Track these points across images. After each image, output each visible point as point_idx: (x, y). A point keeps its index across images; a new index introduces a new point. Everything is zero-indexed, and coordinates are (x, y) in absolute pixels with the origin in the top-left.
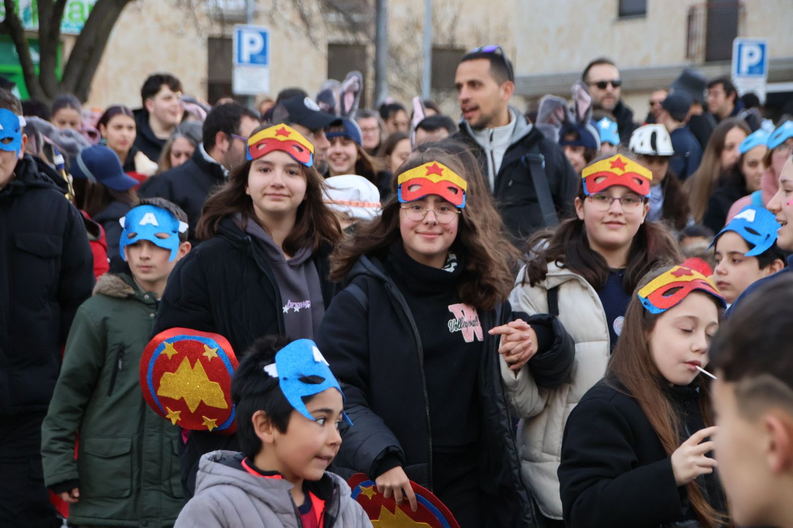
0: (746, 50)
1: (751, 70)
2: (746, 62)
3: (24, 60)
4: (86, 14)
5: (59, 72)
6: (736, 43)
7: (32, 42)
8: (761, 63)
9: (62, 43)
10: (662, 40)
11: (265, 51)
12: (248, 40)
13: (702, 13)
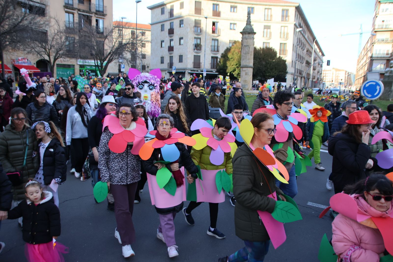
2: (174, 69)
3: (99, 68)
4: (106, 63)
6: (173, 67)
7: (100, 66)
9: (103, 67)
10: (165, 66)
11: (124, 67)
12: (122, 66)
13: (169, 63)
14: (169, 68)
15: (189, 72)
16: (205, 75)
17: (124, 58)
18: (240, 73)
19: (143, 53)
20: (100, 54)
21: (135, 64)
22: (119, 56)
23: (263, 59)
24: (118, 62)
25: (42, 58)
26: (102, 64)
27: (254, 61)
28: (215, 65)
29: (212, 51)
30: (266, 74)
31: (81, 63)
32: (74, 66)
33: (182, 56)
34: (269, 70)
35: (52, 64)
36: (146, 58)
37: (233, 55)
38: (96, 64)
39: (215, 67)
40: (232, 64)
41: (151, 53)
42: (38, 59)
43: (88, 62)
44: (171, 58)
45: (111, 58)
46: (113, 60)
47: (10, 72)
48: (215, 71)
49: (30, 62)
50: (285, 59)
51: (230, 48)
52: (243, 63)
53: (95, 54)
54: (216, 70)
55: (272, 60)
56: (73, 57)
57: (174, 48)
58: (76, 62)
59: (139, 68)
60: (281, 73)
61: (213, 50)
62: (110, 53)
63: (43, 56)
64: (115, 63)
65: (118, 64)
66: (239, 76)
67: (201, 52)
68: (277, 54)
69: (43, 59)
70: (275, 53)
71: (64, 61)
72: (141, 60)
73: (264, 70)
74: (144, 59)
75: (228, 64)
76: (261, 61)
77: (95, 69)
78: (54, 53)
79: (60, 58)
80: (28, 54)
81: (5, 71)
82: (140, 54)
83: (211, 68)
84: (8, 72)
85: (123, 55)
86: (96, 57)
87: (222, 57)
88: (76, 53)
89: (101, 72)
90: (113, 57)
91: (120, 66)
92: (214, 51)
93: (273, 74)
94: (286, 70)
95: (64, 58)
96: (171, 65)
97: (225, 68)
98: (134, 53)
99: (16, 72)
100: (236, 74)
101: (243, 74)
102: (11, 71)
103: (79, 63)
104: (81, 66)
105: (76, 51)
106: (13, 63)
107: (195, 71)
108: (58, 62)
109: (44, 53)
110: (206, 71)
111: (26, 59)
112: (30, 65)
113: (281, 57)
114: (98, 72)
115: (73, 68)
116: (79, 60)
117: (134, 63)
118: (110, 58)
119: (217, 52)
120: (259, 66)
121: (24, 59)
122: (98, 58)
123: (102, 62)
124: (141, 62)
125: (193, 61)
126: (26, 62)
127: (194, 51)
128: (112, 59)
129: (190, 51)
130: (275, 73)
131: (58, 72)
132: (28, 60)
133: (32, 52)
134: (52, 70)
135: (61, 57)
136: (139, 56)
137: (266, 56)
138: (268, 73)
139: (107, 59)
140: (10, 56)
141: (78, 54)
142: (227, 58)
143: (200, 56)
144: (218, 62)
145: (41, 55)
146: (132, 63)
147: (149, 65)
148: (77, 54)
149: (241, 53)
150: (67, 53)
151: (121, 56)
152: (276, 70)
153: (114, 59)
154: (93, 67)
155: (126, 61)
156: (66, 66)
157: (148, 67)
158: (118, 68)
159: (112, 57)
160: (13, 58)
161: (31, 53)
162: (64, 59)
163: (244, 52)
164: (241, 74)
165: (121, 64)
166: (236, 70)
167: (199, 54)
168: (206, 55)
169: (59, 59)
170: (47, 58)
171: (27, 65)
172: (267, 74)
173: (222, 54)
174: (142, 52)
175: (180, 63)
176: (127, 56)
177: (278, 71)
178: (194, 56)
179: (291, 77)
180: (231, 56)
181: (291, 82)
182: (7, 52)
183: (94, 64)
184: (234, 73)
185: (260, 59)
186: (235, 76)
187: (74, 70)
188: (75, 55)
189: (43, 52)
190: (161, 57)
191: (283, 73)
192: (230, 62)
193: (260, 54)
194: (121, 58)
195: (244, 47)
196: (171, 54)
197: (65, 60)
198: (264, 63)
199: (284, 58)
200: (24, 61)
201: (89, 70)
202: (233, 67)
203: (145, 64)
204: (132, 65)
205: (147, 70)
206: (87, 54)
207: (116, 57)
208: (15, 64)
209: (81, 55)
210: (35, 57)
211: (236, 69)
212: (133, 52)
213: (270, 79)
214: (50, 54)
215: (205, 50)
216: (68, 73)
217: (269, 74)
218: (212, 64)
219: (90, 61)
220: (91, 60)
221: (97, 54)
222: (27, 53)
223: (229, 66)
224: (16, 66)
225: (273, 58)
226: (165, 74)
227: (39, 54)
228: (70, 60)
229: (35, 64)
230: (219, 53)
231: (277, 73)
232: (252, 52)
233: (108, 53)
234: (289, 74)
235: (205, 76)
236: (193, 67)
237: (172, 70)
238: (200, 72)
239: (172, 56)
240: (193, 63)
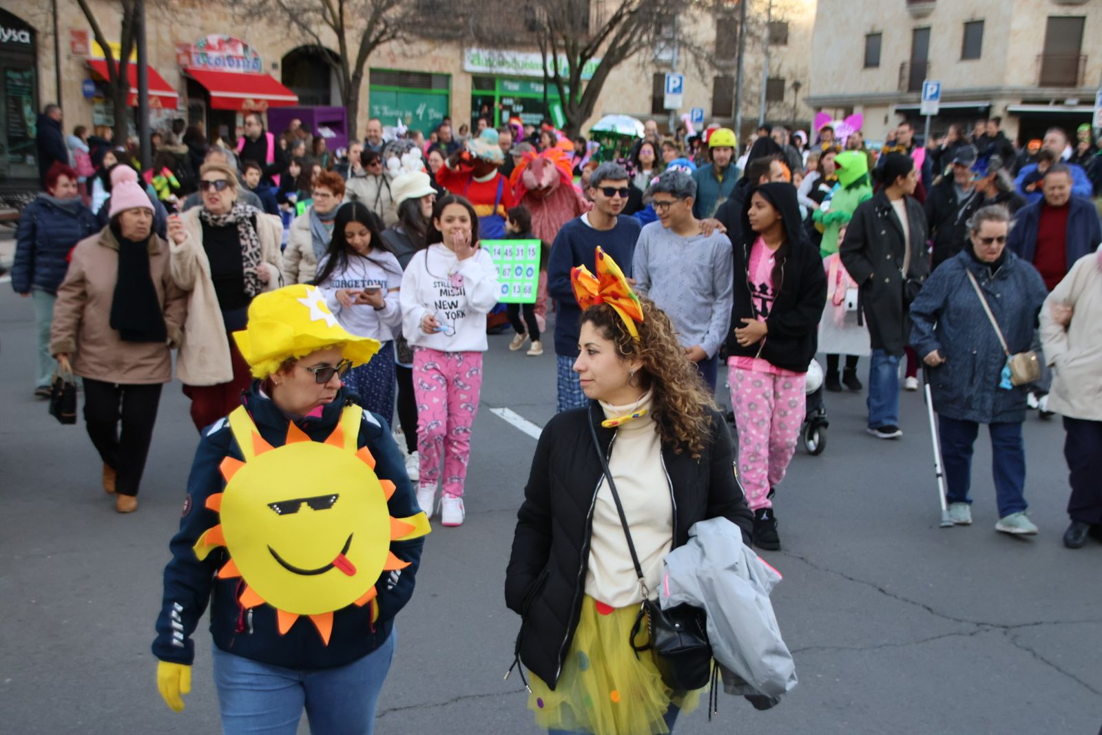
0: (929, 87)
1: (932, 97)
2: (929, 93)
3: (561, 92)
4: (594, 70)
5: (579, 98)
6: (924, 83)
7: (566, 83)
8: (937, 94)
9: (581, 84)
10: (886, 79)
11: (680, 87)
12: (672, 81)
13: (908, 66)
14: (906, 89)
15: (1011, 108)
17: (683, 44)
19: (779, 18)
20: (572, 22)
21: (734, 73)
22: (658, 32)
24: (655, 61)
25: (311, 40)
26: (576, 71)
31: (481, 68)
32: (447, 78)
33: (981, 22)
35: (352, 69)
36: (790, 40)
38: (551, 73)
41: (820, 15)
42: (289, 46)
43: (515, 60)
44: (921, 37)
45: (622, 43)
46: (631, 54)
47: (168, 103)
49: (256, 59)
53: (549, 24)
56: (447, 39)
58: (458, 62)
59: (754, 95)
62: (616, 19)
63: (314, 29)
64: (638, 65)
65: (651, 71)
69: (313, 46)
71: (404, 55)
72: (767, 54)
74: (783, 49)
77: (541, 97)
78: (362, 15)
79: (389, 40)
80: (248, 20)
81: (151, 96)
82: (761, 22)
84: (159, 104)
85: (677, 29)
86: (552, 38)
88: (463, 15)
89: (573, 113)
90: (633, 34)
91: (659, 80)
95: (407, 42)
96: (917, 73)
98: (732, 19)
99: (195, 101)
102: (173, 99)
103: (469, 67)
104: (479, 81)
105: (460, 9)
106: (184, 59)
107: (1046, 102)
108: (379, 59)
109: (320, 17)
111: (237, 41)
112: (255, 72)
114: (557, 111)
115: (443, 91)
116: (474, 51)
117: (728, 68)
118: (616, 40)
121: (230, 41)
122: (562, 42)
123: (578, 60)
124: (762, 59)
125: (1039, 48)
126: (238, 58)
128: (627, 45)
131: (376, 108)
132: (245, 47)
133: (265, 12)
134: (352, 98)
135: (394, 37)
136: (758, 33)
139: (604, 48)
140: (176, 26)
141: (471, 21)
143: (1082, 19)
145: (304, 27)
146: (718, 68)
147: (804, 75)
148: (466, 22)
150: (421, 19)
151: (664, 30)
153: (633, 49)
154: (532, 85)
155: (690, 57)
156: (411, 79)
157: (797, 86)
158: (649, 92)
159: (627, 36)
160: (185, 36)
161: (260, 18)
162: (406, 47)
165: (668, 72)
167: (1077, 12)
169: (383, 48)
170: (329, 39)
171: (241, 70)
174: (773, 12)
175: (967, 65)
176: (696, 34)
178: (1051, 19)
182: (163, 7)
183: (540, 73)
187: (447, 96)
188: (457, 28)
189: (316, 10)
190: (868, 36)
194: (669, 41)
196: (918, 16)
197: (409, 53)
200: (229, 51)
201: (513, 98)
203: (784, 73)
204: (716, 79)
205: (792, 103)
206: (509, 21)
207: (645, 38)
208: (190, 67)
209: (485, 26)
210: (278, 37)
212: (728, 12)
214: (346, 22)
216: (420, 111)
219: (521, 57)
220: (528, 50)
221: (555, 25)
222: (244, 18)
224: (194, 77)
226: (883, 120)
227: (299, 23)
228: (430, 51)
229: (274, 66)
233: (608, 18)
236: (1037, 82)
237: (919, 101)
238: (1072, 106)
239: (928, 29)
240: (1037, 60)
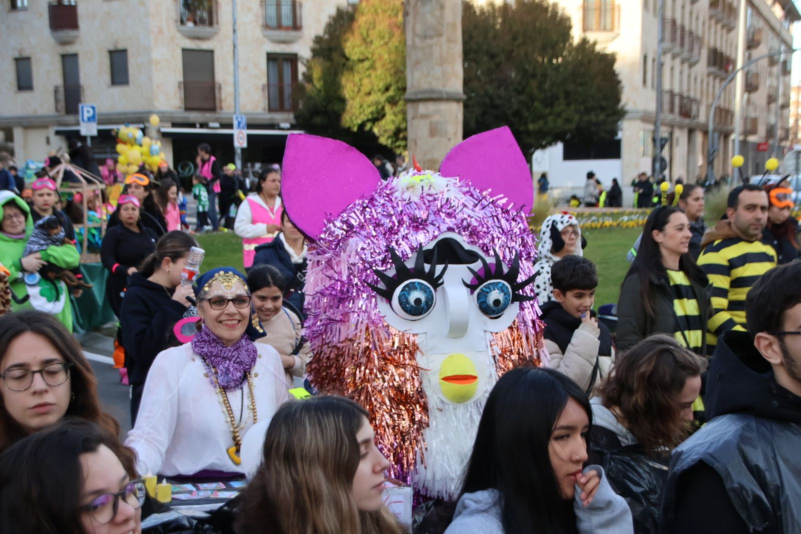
0: (85, 109)
1: (89, 119)
2: (86, 115)
6: (80, 106)
8: (93, 116)
10: (42, 102)
13: (62, 89)
14: (63, 112)
15: (164, 130)
16: (240, 142)
18: (406, 129)
23: (509, 55)
27: (466, 71)
28: (288, 91)
29: (266, 26)
30: (526, 124)
33: (124, 51)
34: (537, 104)
37: (366, 48)
39: (287, 103)
40: (366, 88)
44: (69, 63)
48: (286, 121)
50: (608, 51)
51: (350, 9)
52: (416, 80)
54: (291, 116)
55: (550, 61)
57: (81, 11)
60: (593, 117)
61: (274, 23)
66: (402, 143)
67: (216, 33)
68: (570, 28)
70: (563, 26)
73: (515, 107)
75: (348, 86)
76: (498, 65)
83: (271, 110)
87: (315, 53)
92: (279, 27)
93: (560, 122)
94: (618, 100)
96: (71, 97)
97: (336, 108)
100: (385, 131)
101: (418, 130)
107: (193, 125)
110: (244, 122)
113: (591, 42)
119: (293, 34)
120: (490, 89)
125: (180, 78)
127: (180, 31)
129: (161, 31)
130: (568, 121)
137: (520, 40)
138: (533, 122)
142: (344, 60)
143: (211, 52)
144: (300, 77)
149: (404, 32)
152: (568, 105)
163: (419, 29)
164: (411, 134)
166: (384, 116)
167: (205, 45)
168: (240, 49)
172: (531, 127)
173: (318, 40)
175: (118, 90)
177: (582, 108)
178: (184, 50)
179: (641, 134)
180: (357, 50)
181: (644, 154)
184: (376, 130)
185: (492, 56)
186: (383, 140)
190: (17, 60)
191: (602, 117)
192: (357, 79)
193: (491, 34)
195: (416, 5)
196: (64, 43)
198: (513, 75)
199: (604, 43)
202: (372, 98)
211: (388, 108)
213: (543, 147)
215: (235, 23)
217: (541, 123)
218: (275, 91)
223: (353, 99)
225: (554, 46)
226: (44, 141)
230: (300, 37)
231: (577, 118)
232: (454, 25)
234: (630, 119)
235: (243, 150)
236: (183, 106)
237: (78, 124)
238: (215, 129)
239: (75, 56)
240: (179, 87)
